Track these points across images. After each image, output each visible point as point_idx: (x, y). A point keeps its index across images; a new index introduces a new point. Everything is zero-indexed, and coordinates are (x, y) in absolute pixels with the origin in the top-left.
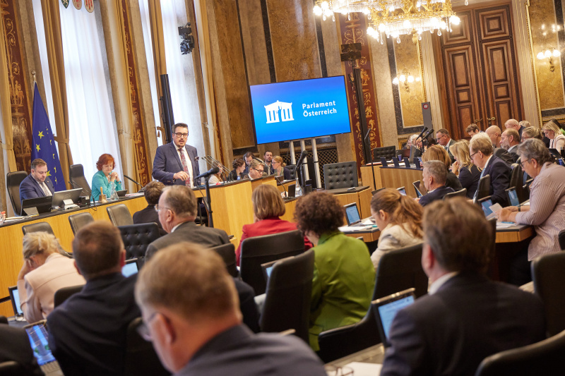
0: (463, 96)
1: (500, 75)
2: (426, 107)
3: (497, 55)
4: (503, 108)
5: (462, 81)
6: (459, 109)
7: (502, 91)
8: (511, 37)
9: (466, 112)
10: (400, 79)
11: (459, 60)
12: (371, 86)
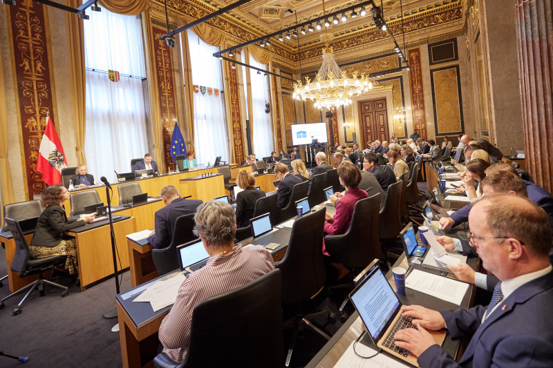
0: (369, 131)
1: (382, 124)
2: (354, 135)
3: (381, 116)
4: (383, 136)
5: (368, 125)
6: (367, 135)
7: (382, 130)
8: (386, 111)
9: (369, 136)
10: (346, 124)
11: (368, 118)
12: (337, 126)
